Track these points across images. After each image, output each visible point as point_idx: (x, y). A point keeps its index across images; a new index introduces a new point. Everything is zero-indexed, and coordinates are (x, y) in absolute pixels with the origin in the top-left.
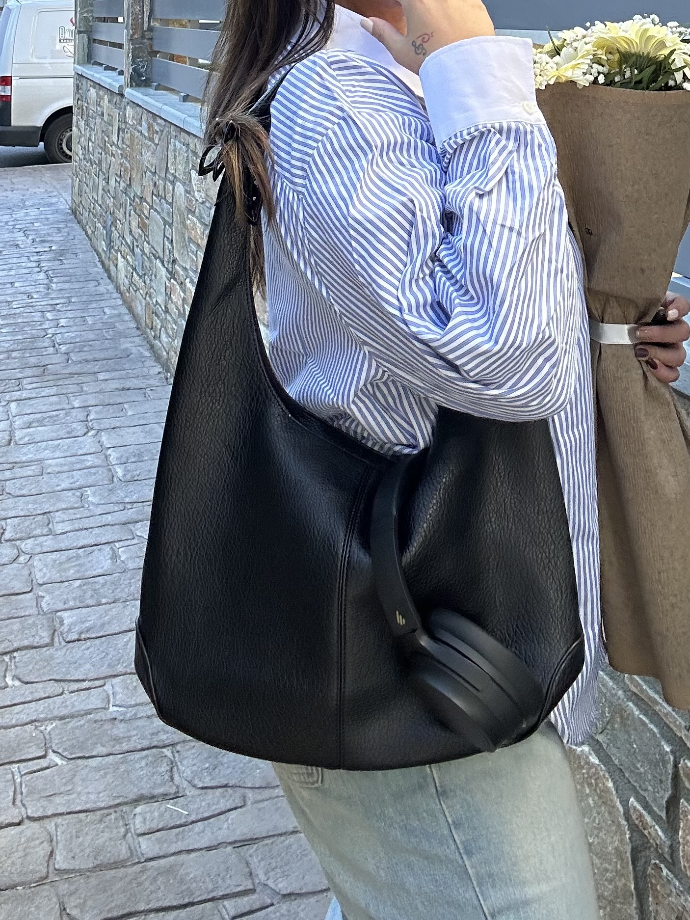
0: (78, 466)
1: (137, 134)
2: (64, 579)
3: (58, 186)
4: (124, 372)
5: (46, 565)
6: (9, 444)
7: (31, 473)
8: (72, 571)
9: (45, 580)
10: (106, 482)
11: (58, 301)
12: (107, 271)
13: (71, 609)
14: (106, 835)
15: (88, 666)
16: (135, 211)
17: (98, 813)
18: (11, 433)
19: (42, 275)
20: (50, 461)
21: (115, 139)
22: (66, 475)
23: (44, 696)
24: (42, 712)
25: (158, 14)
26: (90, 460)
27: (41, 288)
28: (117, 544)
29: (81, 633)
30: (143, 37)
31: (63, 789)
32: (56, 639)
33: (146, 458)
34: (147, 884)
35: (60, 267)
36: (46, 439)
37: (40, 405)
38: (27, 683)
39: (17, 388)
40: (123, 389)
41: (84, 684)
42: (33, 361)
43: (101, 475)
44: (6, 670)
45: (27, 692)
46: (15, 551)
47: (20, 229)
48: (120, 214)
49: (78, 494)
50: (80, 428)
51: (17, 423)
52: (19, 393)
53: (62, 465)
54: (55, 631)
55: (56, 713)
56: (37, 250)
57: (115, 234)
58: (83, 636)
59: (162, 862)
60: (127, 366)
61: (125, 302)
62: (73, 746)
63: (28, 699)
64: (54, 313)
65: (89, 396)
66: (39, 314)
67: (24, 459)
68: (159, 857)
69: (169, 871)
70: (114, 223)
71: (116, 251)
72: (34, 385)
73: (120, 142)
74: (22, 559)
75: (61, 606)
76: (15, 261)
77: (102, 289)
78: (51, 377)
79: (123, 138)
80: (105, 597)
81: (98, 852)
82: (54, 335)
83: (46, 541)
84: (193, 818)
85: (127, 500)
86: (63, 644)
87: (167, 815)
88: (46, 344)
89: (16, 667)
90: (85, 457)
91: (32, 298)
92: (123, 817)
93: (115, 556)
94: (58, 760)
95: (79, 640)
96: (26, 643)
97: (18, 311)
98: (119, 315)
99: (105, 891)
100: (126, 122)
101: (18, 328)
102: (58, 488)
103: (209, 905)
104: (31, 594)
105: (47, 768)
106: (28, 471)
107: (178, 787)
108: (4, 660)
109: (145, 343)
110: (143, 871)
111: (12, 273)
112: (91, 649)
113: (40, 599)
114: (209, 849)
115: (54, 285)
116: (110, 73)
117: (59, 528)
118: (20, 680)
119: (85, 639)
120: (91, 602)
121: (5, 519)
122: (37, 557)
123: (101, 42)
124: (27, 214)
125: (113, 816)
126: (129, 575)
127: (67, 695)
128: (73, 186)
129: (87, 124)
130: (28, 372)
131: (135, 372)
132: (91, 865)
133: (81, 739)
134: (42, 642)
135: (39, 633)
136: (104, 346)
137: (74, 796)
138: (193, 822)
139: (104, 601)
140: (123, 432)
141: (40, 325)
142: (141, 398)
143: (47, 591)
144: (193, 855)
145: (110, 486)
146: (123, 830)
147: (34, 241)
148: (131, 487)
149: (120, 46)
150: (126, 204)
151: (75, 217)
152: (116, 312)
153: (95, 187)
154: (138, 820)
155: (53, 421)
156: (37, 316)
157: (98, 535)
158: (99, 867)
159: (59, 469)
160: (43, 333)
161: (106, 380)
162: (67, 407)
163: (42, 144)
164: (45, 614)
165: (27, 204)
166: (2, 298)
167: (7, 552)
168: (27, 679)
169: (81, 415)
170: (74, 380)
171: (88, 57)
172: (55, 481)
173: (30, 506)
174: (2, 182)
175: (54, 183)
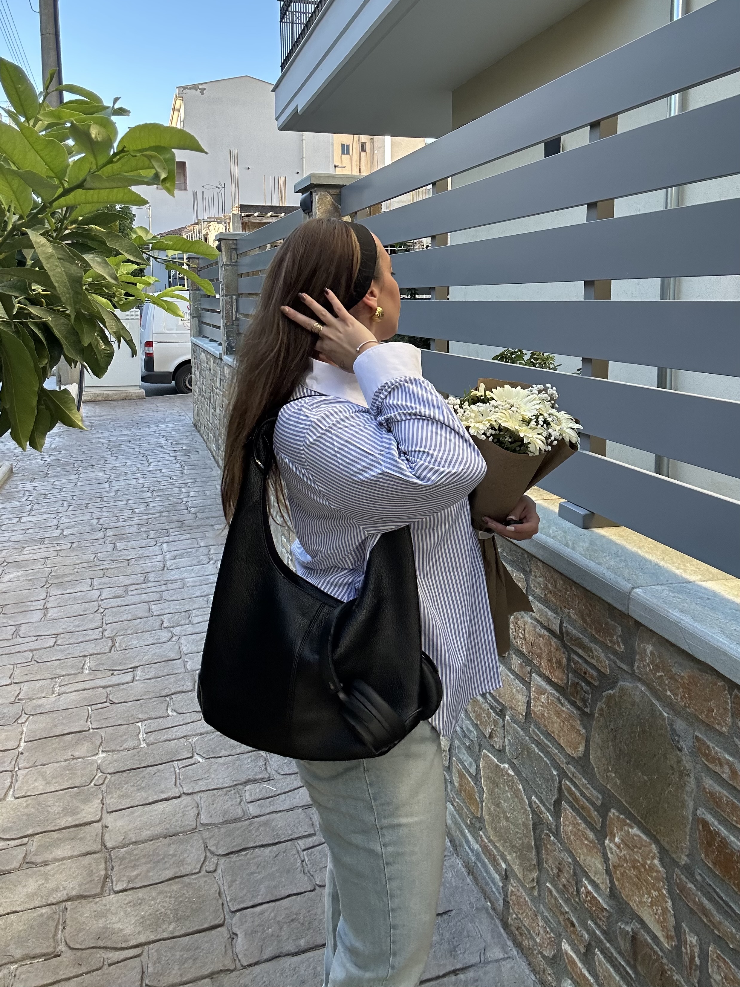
0: (205, 582)
3: (184, 409)
5: (188, 643)
6: (164, 569)
7: (177, 587)
9: (188, 651)
11: (188, 481)
12: (216, 463)
14: (230, 803)
17: (225, 790)
18: (165, 562)
19: (178, 465)
20: (188, 580)
22: (198, 588)
23: (190, 721)
24: (190, 731)
25: (241, 311)
27: (178, 473)
30: (233, 324)
31: (203, 776)
34: (254, 831)
35: (189, 460)
36: (185, 565)
37: (181, 545)
38: (179, 714)
39: (167, 535)
42: (175, 518)
44: (168, 706)
45: (181, 719)
46: (170, 634)
47: (163, 436)
49: (205, 599)
50: (205, 559)
51: (168, 556)
52: (168, 538)
53: (195, 582)
55: (197, 731)
56: (174, 449)
59: (262, 818)
62: (208, 751)
63: (182, 723)
64: (187, 488)
65: (209, 540)
67: (173, 578)
68: (260, 816)
69: (266, 824)
72: (177, 533)
73: (221, 387)
74: (174, 639)
76: (161, 456)
78: (186, 528)
79: (223, 385)
81: (225, 812)
82: (187, 502)
83: (188, 628)
84: (279, 792)
87: (264, 791)
88: (182, 508)
89: (174, 704)
90: (209, 577)
91: (173, 479)
92: (238, 792)
94: (200, 759)
96: (179, 689)
97: (165, 487)
99: (229, 836)
100: (224, 376)
101: (165, 498)
102: (194, 596)
103: (289, 843)
104: (180, 660)
105: (194, 764)
106: (175, 586)
107: (269, 774)
108: (166, 700)
110: (251, 824)
111: (160, 463)
113: (185, 663)
114: (288, 810)
115: (185, 471)
116: (213, 344)
117: (196, 620)
118: (176, 712)
121: (163, 615)
122: (183, 638)
123: (207, 324)
124: (167, 427)
125: (233, 792)
128: (194, 410)
129: (201, 374)
130: (173, 525)
132: (221, 821)
133: (213, 747)
134: (188, 689)
135: (187, 683)
137: (210, 780)
138: (279, 795)
141: (179, 496)
143: (190, 658)
144: (280, 814)
146: (238, 800)
147: (172, 443)
149: (219, 328)
151: (196, 428)
153: (207, 412)
154: (247, 794)
155: (189, 555)
156: (176, 490)
158: (226, 822)
159: (193, 584)
160: (180, 501)
162: (197, 546)
163: (173, 382)
164: (189, 672)
165: (167, 420)
166: (155, 479)
167: (165, 635)
168: (180, 711)
169: (205, 551)
170: (200, 530)
171: (199, 332)
172: (191, 591)
173: (178, 607)
174: (150, 406)
175: (182, 406)
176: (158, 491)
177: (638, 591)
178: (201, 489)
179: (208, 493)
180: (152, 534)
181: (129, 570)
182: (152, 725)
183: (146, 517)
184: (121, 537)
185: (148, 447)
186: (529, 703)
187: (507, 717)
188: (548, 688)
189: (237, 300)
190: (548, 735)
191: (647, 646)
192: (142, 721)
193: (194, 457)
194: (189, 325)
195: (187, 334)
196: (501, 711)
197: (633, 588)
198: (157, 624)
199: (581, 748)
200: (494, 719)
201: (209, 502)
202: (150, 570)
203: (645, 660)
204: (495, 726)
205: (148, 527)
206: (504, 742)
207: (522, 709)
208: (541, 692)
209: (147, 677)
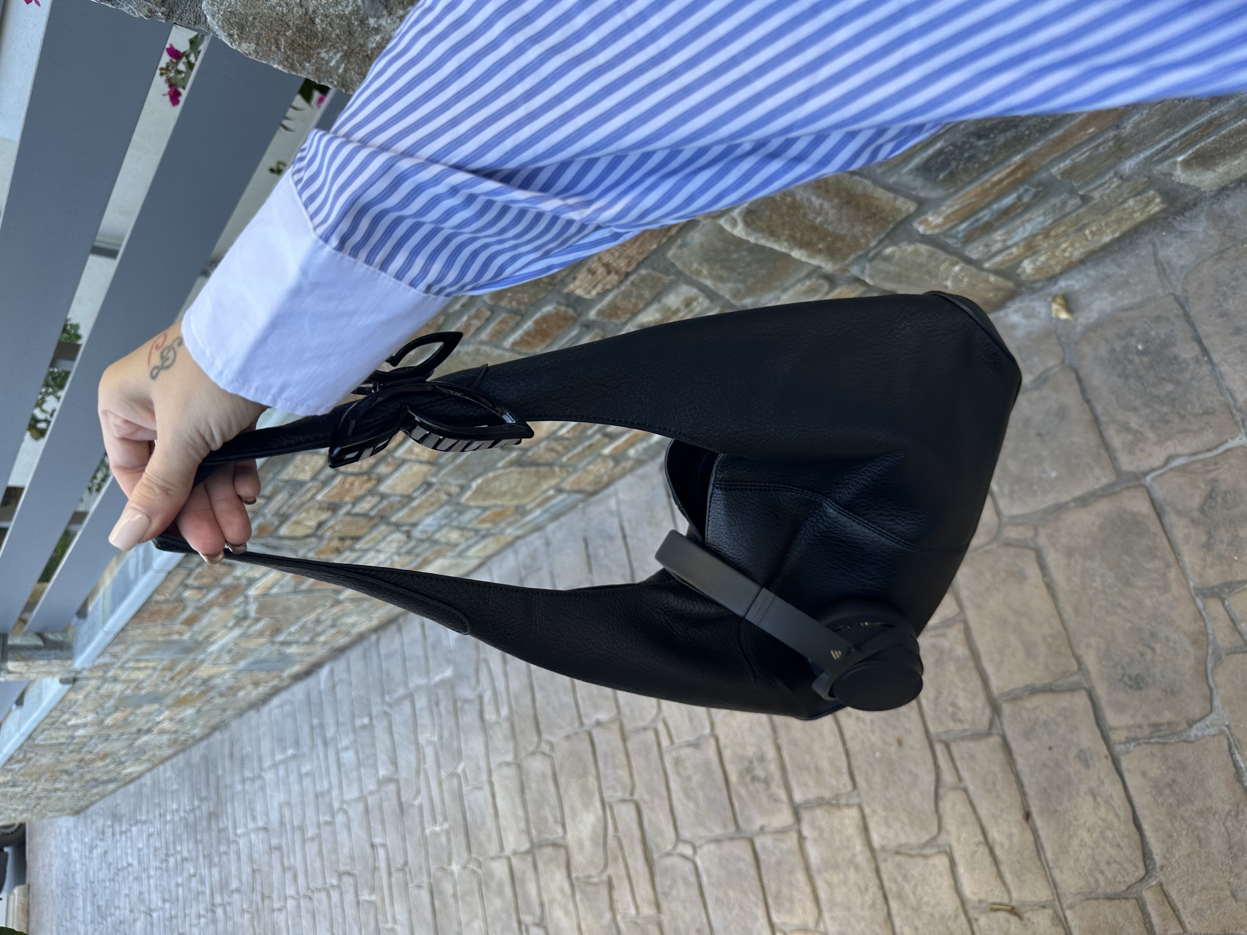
12: (134, 779)
16: (90, 764)
35: (128, 816)
72: (225, 819)
91: (153, 832)
109: (197, 744)
110: (516, 712)
112: (401, 755)
113: (371, 792)
115: (143, 819)
121: (318, 822)
125: (490, 731)
126: (358, 738)
128: (54, 817)
130: (214, 824)
136: (197, 773)
147: (102, 840)
148: (302, 743)
151: (82, 810)
152: (169, 768)
156: (169, 826)
160: (183, 820)
161: (223, 769)
162: (242, 793)
163: (6, 849)
164: (379, 787)
165: (65, 852)
166: (151, 855)
170: (222, 793)
172: (294, 794)
174: (41, 876)
175: (47, 833)
178: (169, 796)
183: (201, 858)
185: (105, 870)
192: (423, 830)
198: (328, 829)
202: (267, 845)
205: (214, 854)
209: (382, 831)
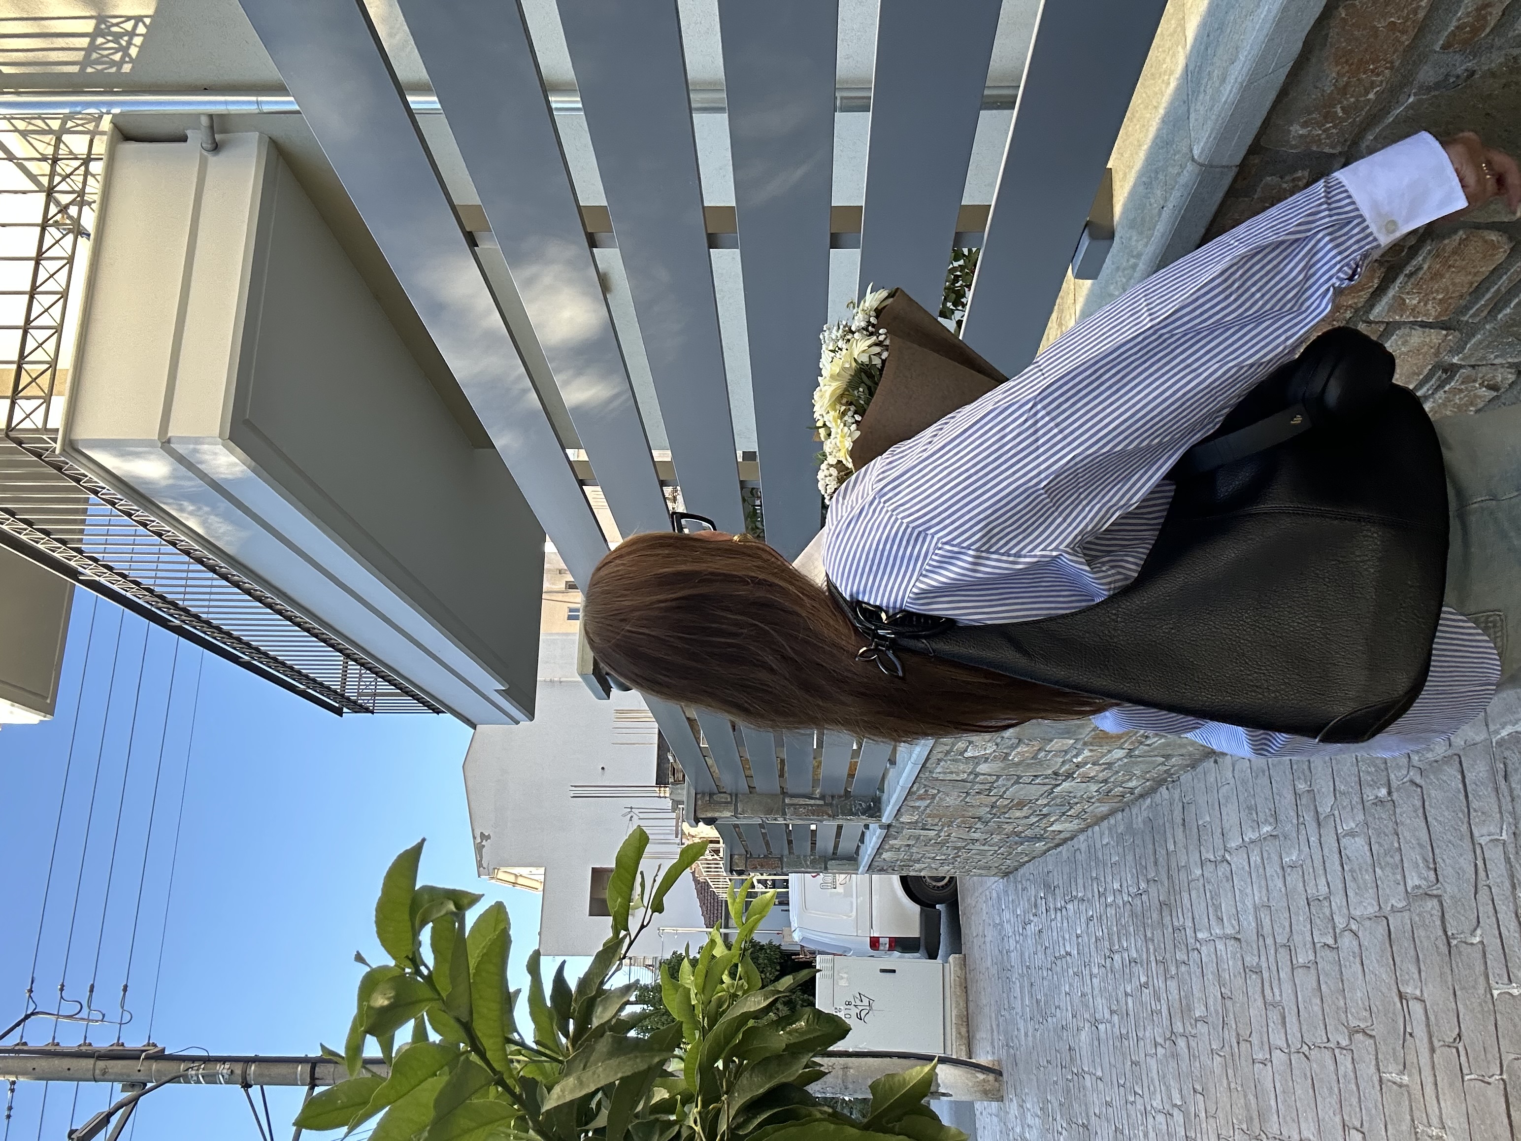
0: (1261, 870)
1: (928, 811)
2: (1374, 885)
3: (980, 891)
4: (1167, 825)
5: (1360, 903)
6: (1239, 940)
7: (1268, 917)
8: (1367, 877)
9: (1375, 904)
10: (1277, 843)
11: (1096, 890)
12: (1065, 841)
13: (1405, 877)
15: (1461, 860)
16: (1005, 813)
18: (1227, 937)
19: (1070, 906)
20: (1256, 898)
21: (932, 833)
22: (1270, 882)
23: (1491, 905)
24: (1508, 907)
25: (808, 790)
26: (1255, 858)
27: (1083, 907)
28: (1339, 832)
29: (1429, 867)
30: (831, 805)
32: (1435, 892)
33: (1253, 803)
35: (1061, 888)
36: (1233, 903)
37: (1200, 909)
38: (1479, 922)
39: (1183, 931)
40: (1184, 825)
41: (1481, 865)
42: (1155, 916)
43: (1271, 848)
44: (1466, 943)
45: (1488, 922)
46: (1346, 933)
47: (1024, 928)
48: (1009, 828)
49: (1289, 870)
50: (1223, 869)
51: (1218, 931)
52: (1187, 930)
53: (1260, 887)
54: (1426, 894)
55: (1508, 893)
56: (1044, 911)
57: (1028, 833)
58: (1432, 866)
60: (1161, 823)
61: (1096, 823)
63: (1494, 919)
64: (1108, 895)
65: (1191, 860)
66: (1108, 909)
67: (1254, 924)
70: (1018, 834)
71: (1046, 831)
72: (1180, 915)
73: (936, 828)
74: (1354, 927)
75: (1401, 888)
77: (1083, 847)
78: (1172, 898)
79: (932, 825)
80: (1392, 843)
82: (1129, 895)
83: (1336, 903)
85: (1295, 821)
86: (1439, 885)
88: (1139, 903)
89: (1462, 932)
91: (1092, 916)
93: (1351, 834)
95: (1435, 870)
96: (1438, 923)
97: (1105, 931)
98: (1110, 829)
100: (916, 822)
101: (1122, 930)
102: (1283, 890)
104: (1389, 918)
106: (1267, 922)
108: (1456, 945)
109: (1138, 803)
111: (1067, 937)
112: (1445, 857)
113: (1395, 909)
115: (1080, 895)
116: (867, 838)
117: (1323, 890)
118: (1475, 929)
119: (1435, 863)
120: (1397, 858)
121: (1314, 943)
122: (1352, 912)
123: (836, 847)
124: (1009, 921)
126: (1370, 819)
127: (1491, 882)
129: (918, 861)
130: (1167, 920)
131: (1166, 813)
134: (1438, 907)
135: (1428, 909)
136: (1141, 844)
139: (1396, 845)
140: (1226, 826)
141: (1120, 908)
142: (1193, 807)
143: (1386, 902)
145: (1282, 838)
147: (1035, 915)
148: (1282, 817)
149: (840, 828)
150: (999, 822)
151: (1011, 873)
152: (1107, 832)
153: (981, 853)
155: (1215, 895)
156: (1111, 911)
157: (1330, 850)
159: (1264, 891)
161: (1175, 842)
162: (1201, 881)
163: (938, 907)
164: (1409, 904)
165: (997, 922)
166: (1092, 946)
167: (1347, 941)
168: (1475, 921)
169: (1210, 867)
170: (1175, 875)
171: (850, 860)
172: (1275, 894)
173: (1301, 919)
174: (976, 948)
175: (976, 894)
176: (1111, 944)
177: (1196, 152)
178: (1108, 870)
179: (1115, 859)
180: (1181, 956)
181: (1239, 997)
182: (1497, 971)
183: (1154, 964)
184: (1186, 1009)
185: (1041, 955)
186: (1424, 325)
187: (1455, 360)
188: (1391, 293)
189: (792, 796)
190: (1478, 291)
191: (1293, 133)
192: (1490, 989)
193: (1057, 879)
194: (843, 876)
195: (859, 879)
196: (1445, 371)
197: (1193, 160)
198: (1330, 955)
199: (1493, 236)
200: (1463, 383)
201: (1129, 858)
202: (1240, 963)
203: (1319, 135)
204: (1475, 381)
205: (1169, 962)
206: (1502, 365)
207: (1435, 337)
208: (1400, 304)
209: (1416, 976)
